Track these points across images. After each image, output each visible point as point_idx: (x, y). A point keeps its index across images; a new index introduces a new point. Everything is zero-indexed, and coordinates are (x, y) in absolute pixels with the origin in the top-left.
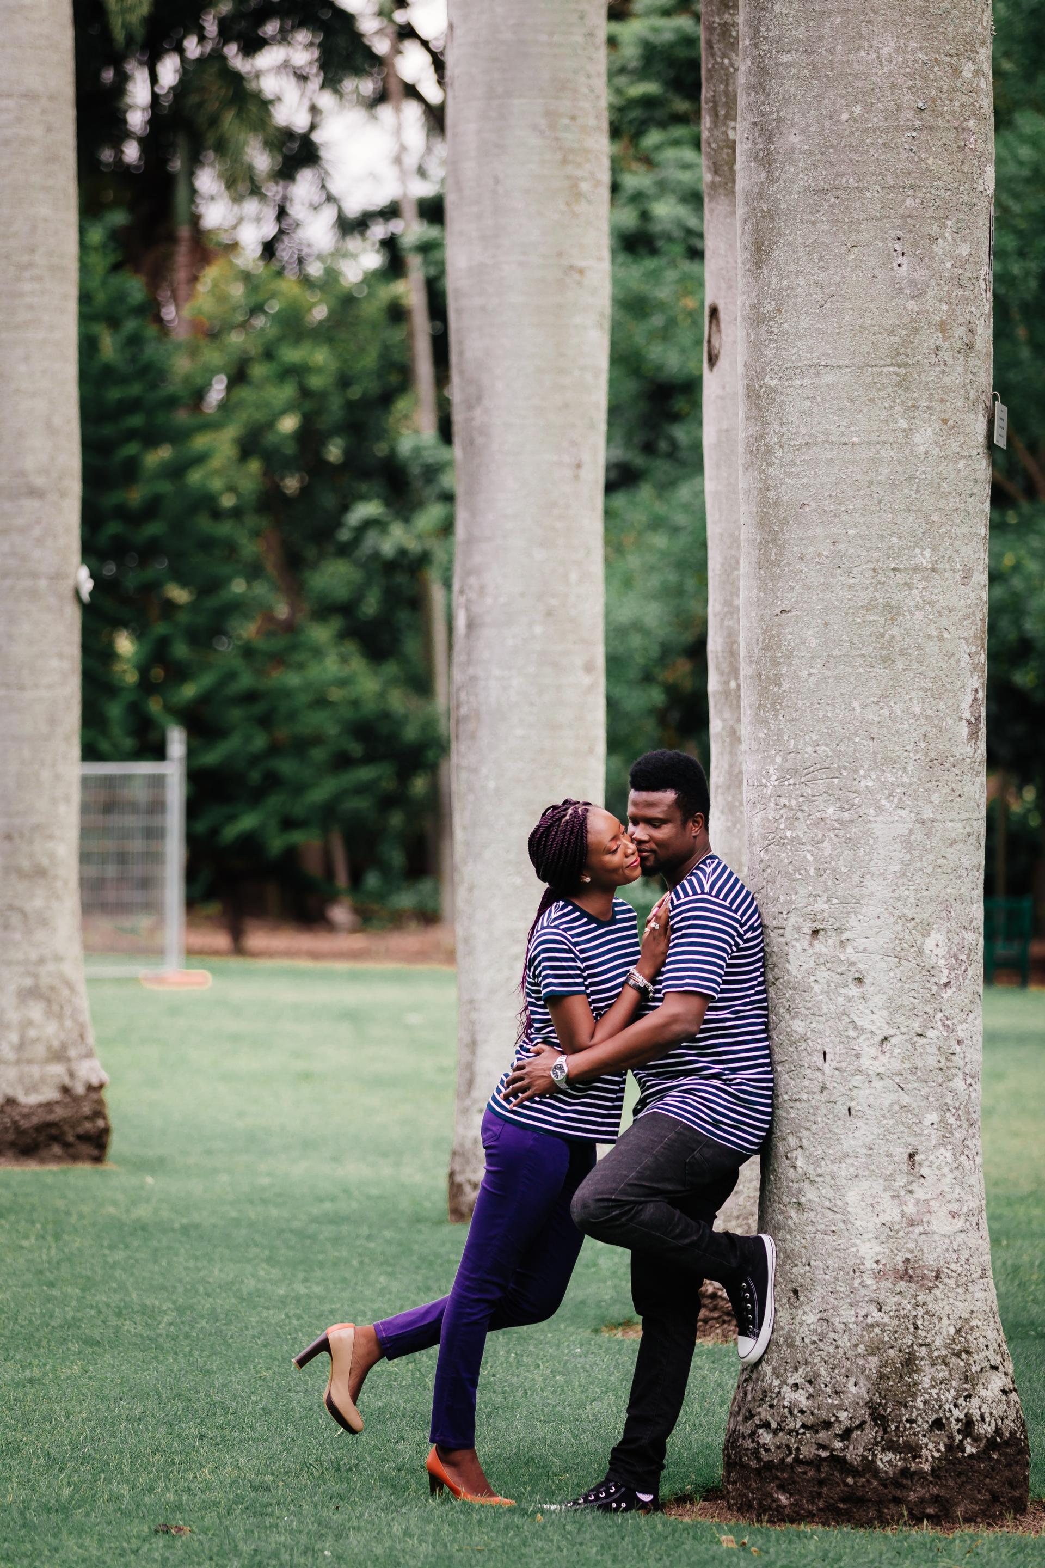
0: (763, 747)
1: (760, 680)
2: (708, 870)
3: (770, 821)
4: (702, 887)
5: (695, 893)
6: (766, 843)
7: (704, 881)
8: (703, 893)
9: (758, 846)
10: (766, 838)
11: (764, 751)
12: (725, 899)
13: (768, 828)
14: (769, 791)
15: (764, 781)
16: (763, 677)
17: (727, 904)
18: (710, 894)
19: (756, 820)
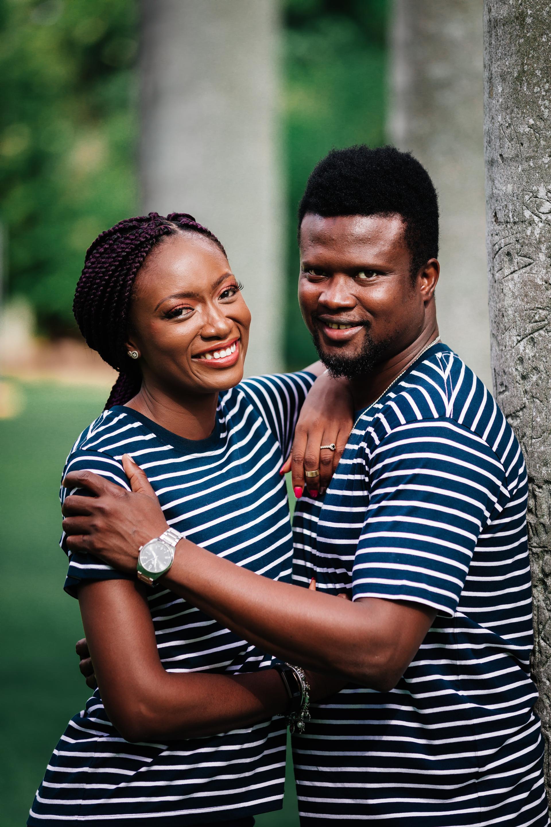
0: (526, 150)
1: (522, 25)
2: (445, 375)
3: (537, 287)
4: (440, 407)
5: (428, 417)
6: (529, 327)
7: (445, 398)
8: (442, 417)
9: (514, 332)
10: (531, 319)
11: (528, 159)
12: (479, 432)
13: (534, 299)
14: (537, 231)
15: (527, 214)
16: (529, 20)
17: (483, 441)
18: (454, 421)
19: (511, 285)
